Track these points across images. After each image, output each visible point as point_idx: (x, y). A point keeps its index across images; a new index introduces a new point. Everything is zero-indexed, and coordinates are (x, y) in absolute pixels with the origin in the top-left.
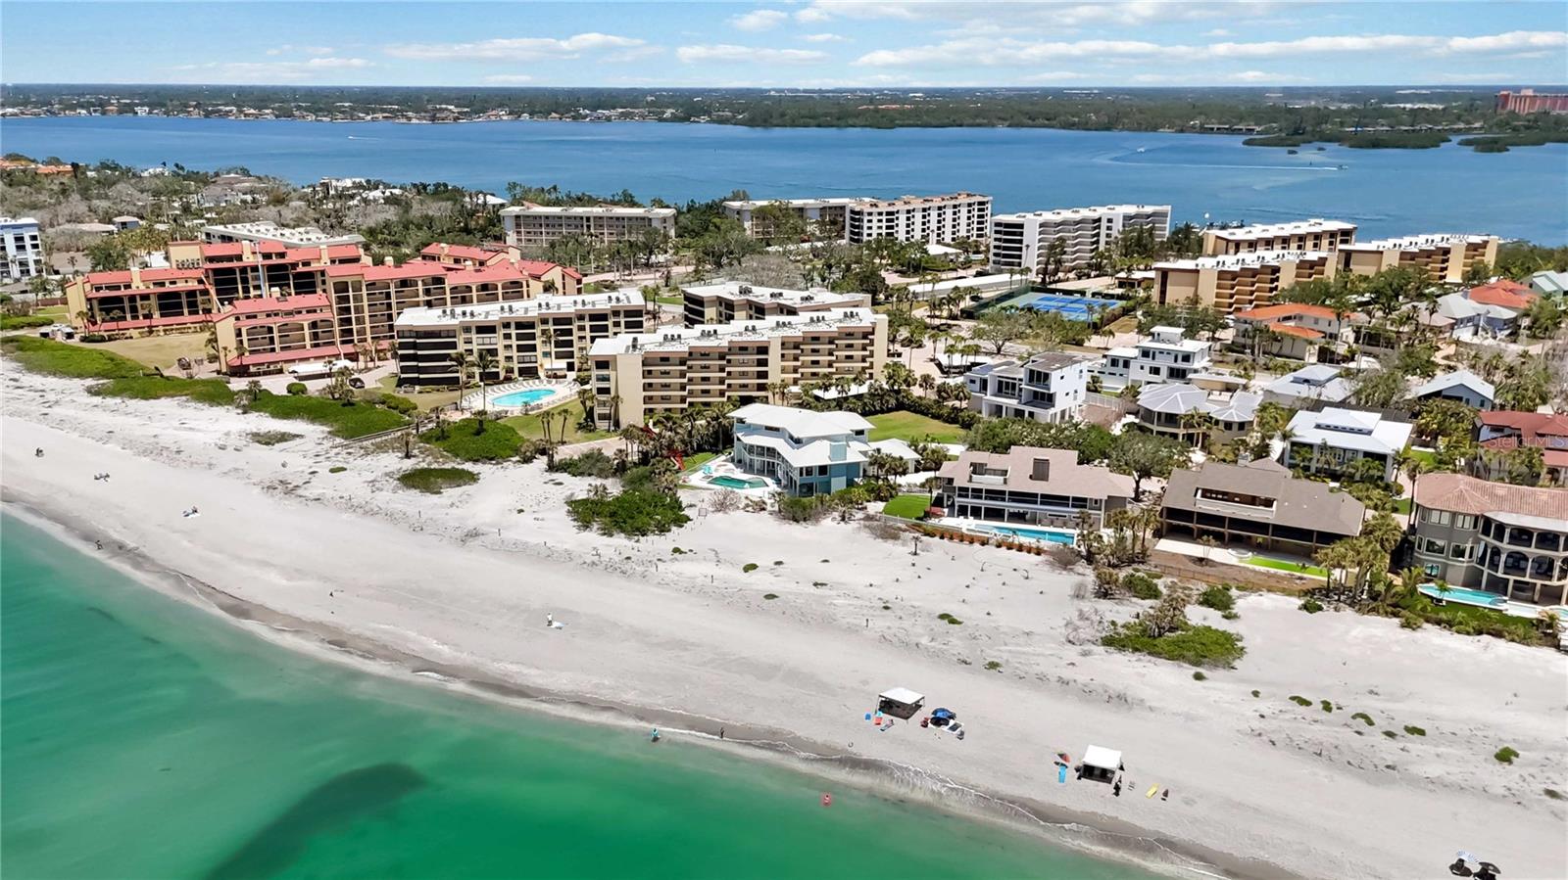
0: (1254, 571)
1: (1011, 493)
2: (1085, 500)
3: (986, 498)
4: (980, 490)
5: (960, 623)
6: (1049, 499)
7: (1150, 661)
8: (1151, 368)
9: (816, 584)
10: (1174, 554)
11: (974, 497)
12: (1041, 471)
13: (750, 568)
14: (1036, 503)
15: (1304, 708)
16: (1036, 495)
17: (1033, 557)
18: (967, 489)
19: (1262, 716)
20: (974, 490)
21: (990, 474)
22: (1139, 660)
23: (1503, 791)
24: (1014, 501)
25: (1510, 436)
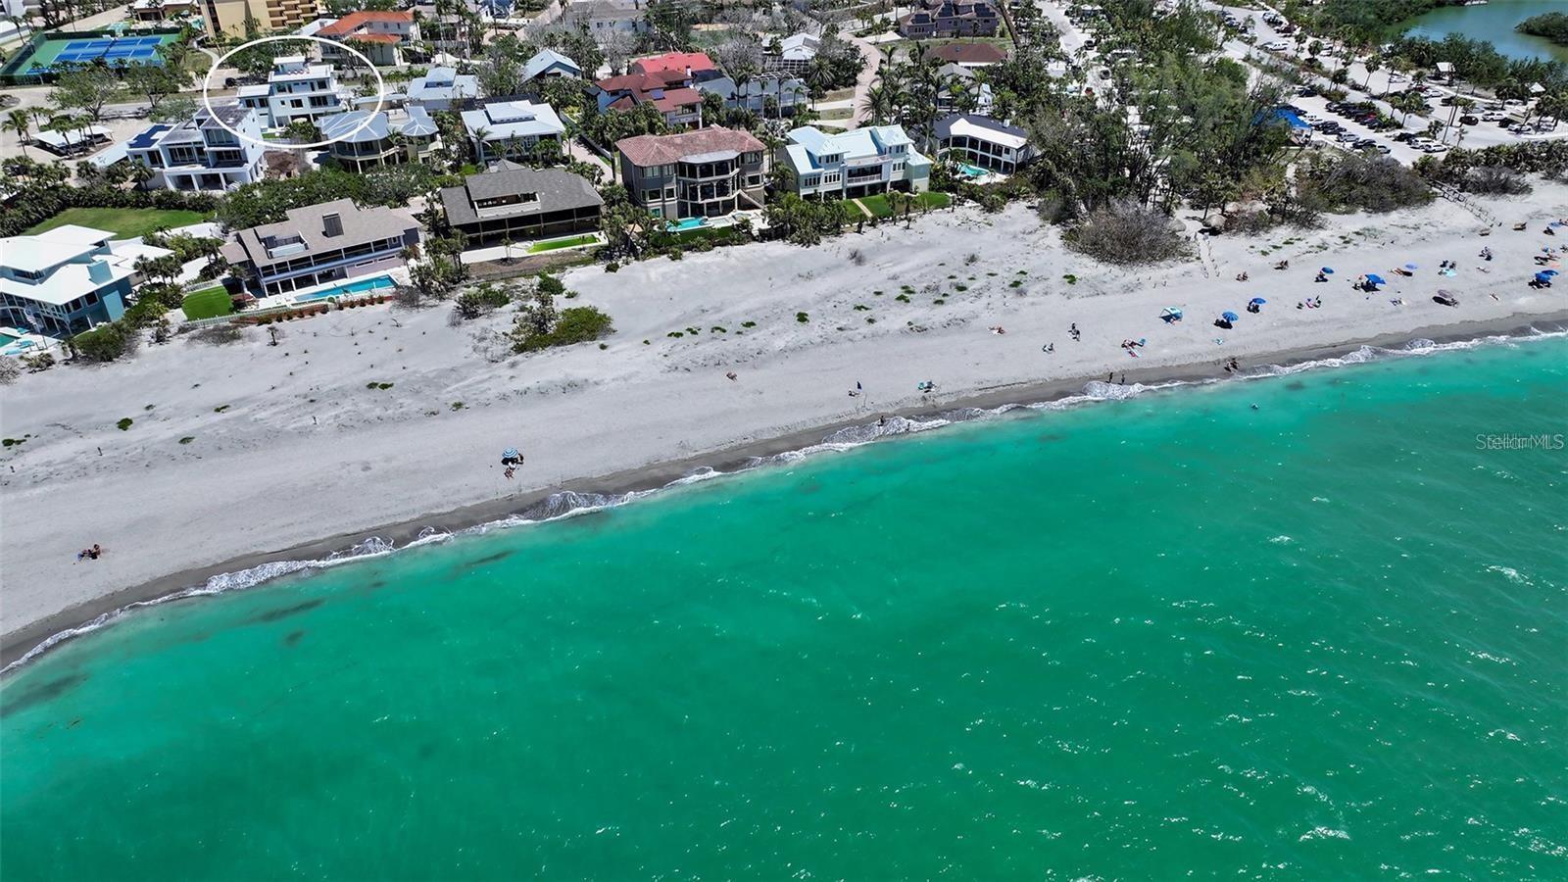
0: (547, 256)
1: (315, 257)
2: (384, 241)
3: (292, 269)
4: (285, 264)
5: (391, 385)
6: (353, 251)
7: (562, 351)
8: (292, 101)
9: (218, 410)
10: (481, 264)
11: (280, 272)
12: (332, 227)
13: (125, 424)
14: (341, 258)
15: (680, 338)
16: (339, 251)
17: (378, 307)
18: (271, 267)
19: (666, 356)
20: (278, 265)
21: (282, 245)
22: (554, 353)
23: (820, 340)
24: (319, 263)
25: (624, 97)
